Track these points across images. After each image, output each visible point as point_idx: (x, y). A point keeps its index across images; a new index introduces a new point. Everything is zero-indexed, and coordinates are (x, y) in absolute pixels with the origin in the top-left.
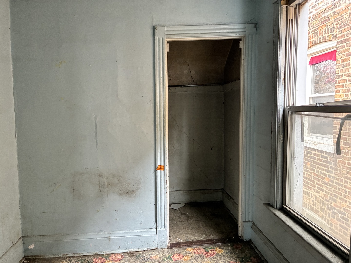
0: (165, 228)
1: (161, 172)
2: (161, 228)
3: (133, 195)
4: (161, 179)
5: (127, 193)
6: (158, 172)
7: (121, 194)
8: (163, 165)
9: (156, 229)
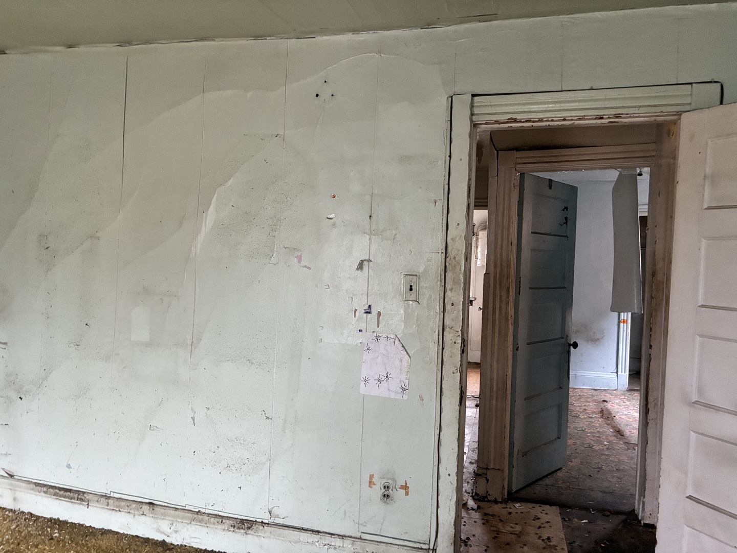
0: (625, 373)
1: (623, 325)
2: (622, 372)
3: (597, 343)
4: (623, 331)
5: (592, 340)
6: (622, 325)
7: (588, 341)
8: (626, 319)
9: (617, 373)
